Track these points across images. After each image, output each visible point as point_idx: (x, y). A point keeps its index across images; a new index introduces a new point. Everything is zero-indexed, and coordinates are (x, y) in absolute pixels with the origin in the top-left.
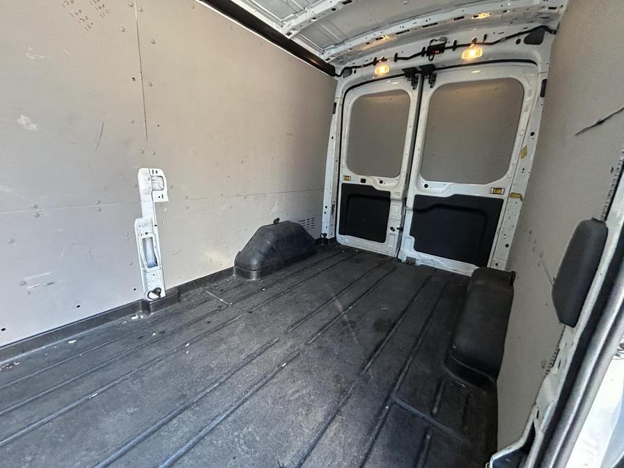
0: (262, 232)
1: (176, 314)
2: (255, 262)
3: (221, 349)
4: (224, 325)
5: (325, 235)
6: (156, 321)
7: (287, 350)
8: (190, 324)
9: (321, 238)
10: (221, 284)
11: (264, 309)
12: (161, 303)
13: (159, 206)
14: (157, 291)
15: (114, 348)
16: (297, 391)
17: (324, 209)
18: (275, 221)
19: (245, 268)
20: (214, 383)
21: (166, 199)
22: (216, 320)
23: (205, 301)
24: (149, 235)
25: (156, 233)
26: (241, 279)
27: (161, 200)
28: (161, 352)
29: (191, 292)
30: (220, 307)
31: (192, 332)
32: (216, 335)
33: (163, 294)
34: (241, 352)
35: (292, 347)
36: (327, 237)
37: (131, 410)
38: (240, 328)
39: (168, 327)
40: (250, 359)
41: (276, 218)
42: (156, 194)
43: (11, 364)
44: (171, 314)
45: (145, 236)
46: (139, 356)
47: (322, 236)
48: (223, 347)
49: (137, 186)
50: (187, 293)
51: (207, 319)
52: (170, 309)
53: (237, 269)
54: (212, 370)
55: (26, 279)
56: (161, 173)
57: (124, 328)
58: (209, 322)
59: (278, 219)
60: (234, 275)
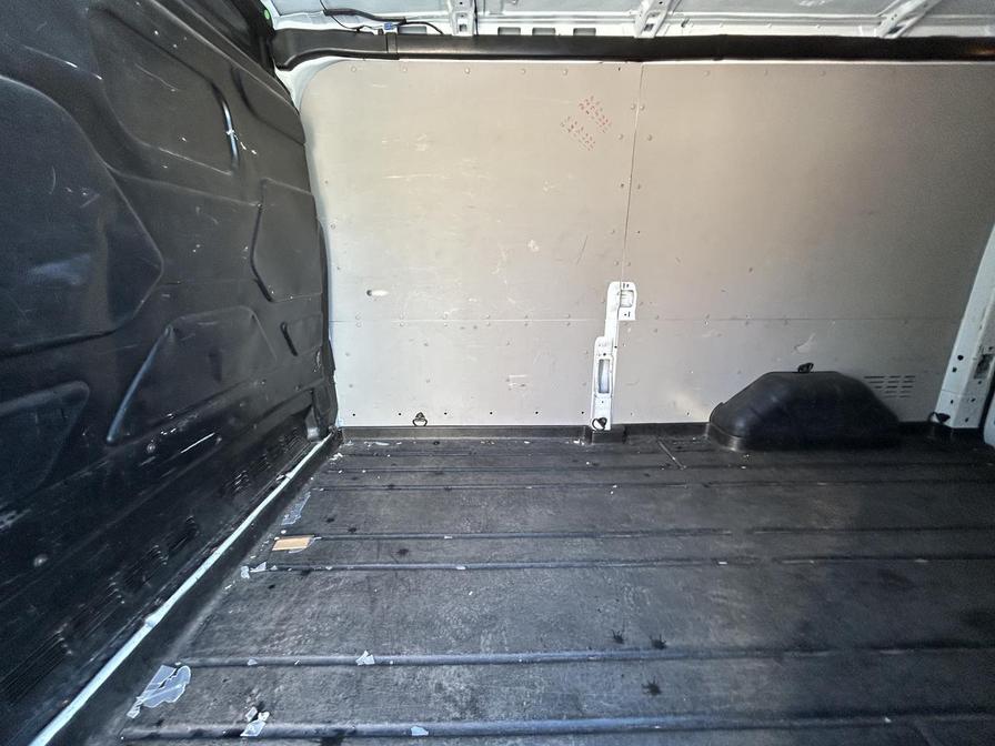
0: (769, 381)
1: (616, 453)
2: (740, 424)
3: (649, 507)
4: (664, 485)
5: (944, 417)
6: (593, 453)
7: (737, 550)
8: (627, 468)
9: (929, 423)
10: (683, 441)
11: (729, 491)
12: (603, 435)
13: (623, 325)
14: (602, 421)
15: (552, 461)
16: (725, 598)
17: (953, 362)
18: (801, 368)
19: (723, 430)
20: (627, 533)
21: (633, 318)
22: (656, 476)
23: (653, 453)
24: (606, 357)
25: (615, 354)
26: (714, 443)
27: (626, 318)
28: (589, 481)
29: (641, 436)
30: (669, 465)
31: (624, 477)
32: (649, 491)
33: (608, 427)
34: (671, 521)
35: (748, 551)
36: (950, 423)
37: (550, 512)
38: (683, 497)
39: (603, 462)
40: (679, 532)
41: (805, 362)
42: (623, 310)
43: (490, 441)
44: (611, 452)
45: (602, 357)
46: (569, 476)
47: (935, 419)
48: (652, 506)
49: (605, 301)
50: (636, 436)
51: (647, 471)
52: (612, 446)
53: (712, 428)
54: (629, 521)
55: (511, 376)
56: (632, 286)
57: (565, 448)
58: (647, 475)
59: (809, 366)
60: (706, 435)
